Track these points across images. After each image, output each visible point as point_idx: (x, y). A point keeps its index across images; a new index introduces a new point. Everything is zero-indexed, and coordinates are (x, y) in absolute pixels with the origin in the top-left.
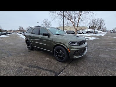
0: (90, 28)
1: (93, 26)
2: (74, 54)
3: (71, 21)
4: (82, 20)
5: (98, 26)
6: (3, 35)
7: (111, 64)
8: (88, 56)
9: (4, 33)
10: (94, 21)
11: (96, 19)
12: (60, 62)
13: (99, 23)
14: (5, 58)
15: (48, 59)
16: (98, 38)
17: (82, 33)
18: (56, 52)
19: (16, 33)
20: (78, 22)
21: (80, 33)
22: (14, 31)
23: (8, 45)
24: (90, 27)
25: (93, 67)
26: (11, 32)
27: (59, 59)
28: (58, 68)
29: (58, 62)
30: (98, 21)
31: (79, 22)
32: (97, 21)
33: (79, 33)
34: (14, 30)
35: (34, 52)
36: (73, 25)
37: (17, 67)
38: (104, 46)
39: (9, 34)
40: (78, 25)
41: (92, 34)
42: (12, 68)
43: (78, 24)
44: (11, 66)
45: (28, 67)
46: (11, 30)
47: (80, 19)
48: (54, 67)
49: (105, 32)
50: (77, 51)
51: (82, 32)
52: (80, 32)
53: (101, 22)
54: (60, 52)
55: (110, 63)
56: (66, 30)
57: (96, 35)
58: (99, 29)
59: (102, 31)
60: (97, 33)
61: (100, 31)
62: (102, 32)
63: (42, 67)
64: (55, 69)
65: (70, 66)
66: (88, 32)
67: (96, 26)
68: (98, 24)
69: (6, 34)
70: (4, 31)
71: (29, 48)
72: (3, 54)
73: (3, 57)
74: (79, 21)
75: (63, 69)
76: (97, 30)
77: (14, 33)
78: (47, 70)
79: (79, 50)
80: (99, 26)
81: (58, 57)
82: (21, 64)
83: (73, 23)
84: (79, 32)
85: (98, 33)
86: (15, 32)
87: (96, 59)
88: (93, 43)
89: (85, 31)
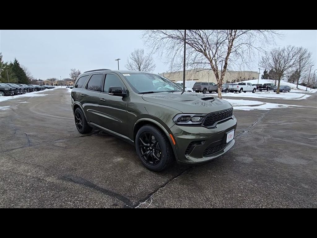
0: (265, 76)
1: (274, 70)
2: (188, 151)
3: (206, 55)
4: (239, 51)
5: (290, 69)
6: (31, 90)
7: (306, 187)
8: (240, 159)
9: (35, 86)
10: (279, 54)
11: (283, 51)
12: (151, 170)
13: (293, 61)
14: (14, 151)
15: (120, 159)
16: (286, 106)
17: (242, 89)
18: (140, 142)
19: (64, 87)
20: (226, 59)
21: (236, 91)
22: (61, 83)
23: (33, 118)
24: (265, 72)
25: (242, 192)
26: (52, 85)
27: (148, 161)
28: (139, 189)
29: (145, 170)
30: (291, 55)
31: (229, 57)
32: (286, 54)
33: (232, 91)
34: (60, 79)
35: (92, 139)
36: (213, 67)
37: (33, 178)
38: (299, 129)
39: (47, 90)
40: (225, 67)
41: (271, 94)
42: (19, 178)
43: (226, 64)
44: (18, 174)
45: (59, 179)
46: (51, 80)
47: (233, 49)
48: (128, 184)
49: (314, 88)
50: (198, 142)
51: (240, 86)
52: (235, 87)
53: (301, 57)
54: (151, 143)
55: (303, 185)
56: (195, 81)
57: (282, 95)
58: (294, 78)
59: (303, 84)
60: (287, 90)
61: (298, 84)
62: (305, 88)
63: (95, 183)
64: (129, 190)
65: (176, 185)
66: (260, 88)
67: (283, 71)
68: (291, 63)
69: (38, 89)
70: (35, 82)
71: (79, 127)
72: (11, 142)
73: (10, 148)
74: (228, 54)
75: (151, 191)
76: (289, 81)
77: (60, 87)
78: (105, 192)
79: (203, 140)
80: (294, 69)
81: (146, 155)
82: (47, 170)
83: (211, 62)
84: (230, 87)
85: (291, 90)
86: (62, 85)
87: (260, 170)
88: (264, 121)
89: (249, 84)
